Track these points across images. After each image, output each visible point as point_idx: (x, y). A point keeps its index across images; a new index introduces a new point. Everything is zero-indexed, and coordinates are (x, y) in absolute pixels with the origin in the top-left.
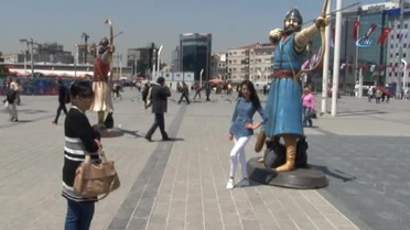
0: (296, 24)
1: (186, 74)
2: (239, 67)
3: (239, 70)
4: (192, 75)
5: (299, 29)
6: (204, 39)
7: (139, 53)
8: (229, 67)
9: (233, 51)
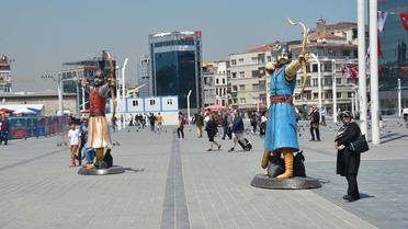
0: (286, 58)
1: (165, 99)
2: (250, 82)
3: (249, 87)
4: (175, 99)
5: (288, 62)
6: (189, 41)
7: (81, 69)
8: (233, 83)
9: (237, 57)
